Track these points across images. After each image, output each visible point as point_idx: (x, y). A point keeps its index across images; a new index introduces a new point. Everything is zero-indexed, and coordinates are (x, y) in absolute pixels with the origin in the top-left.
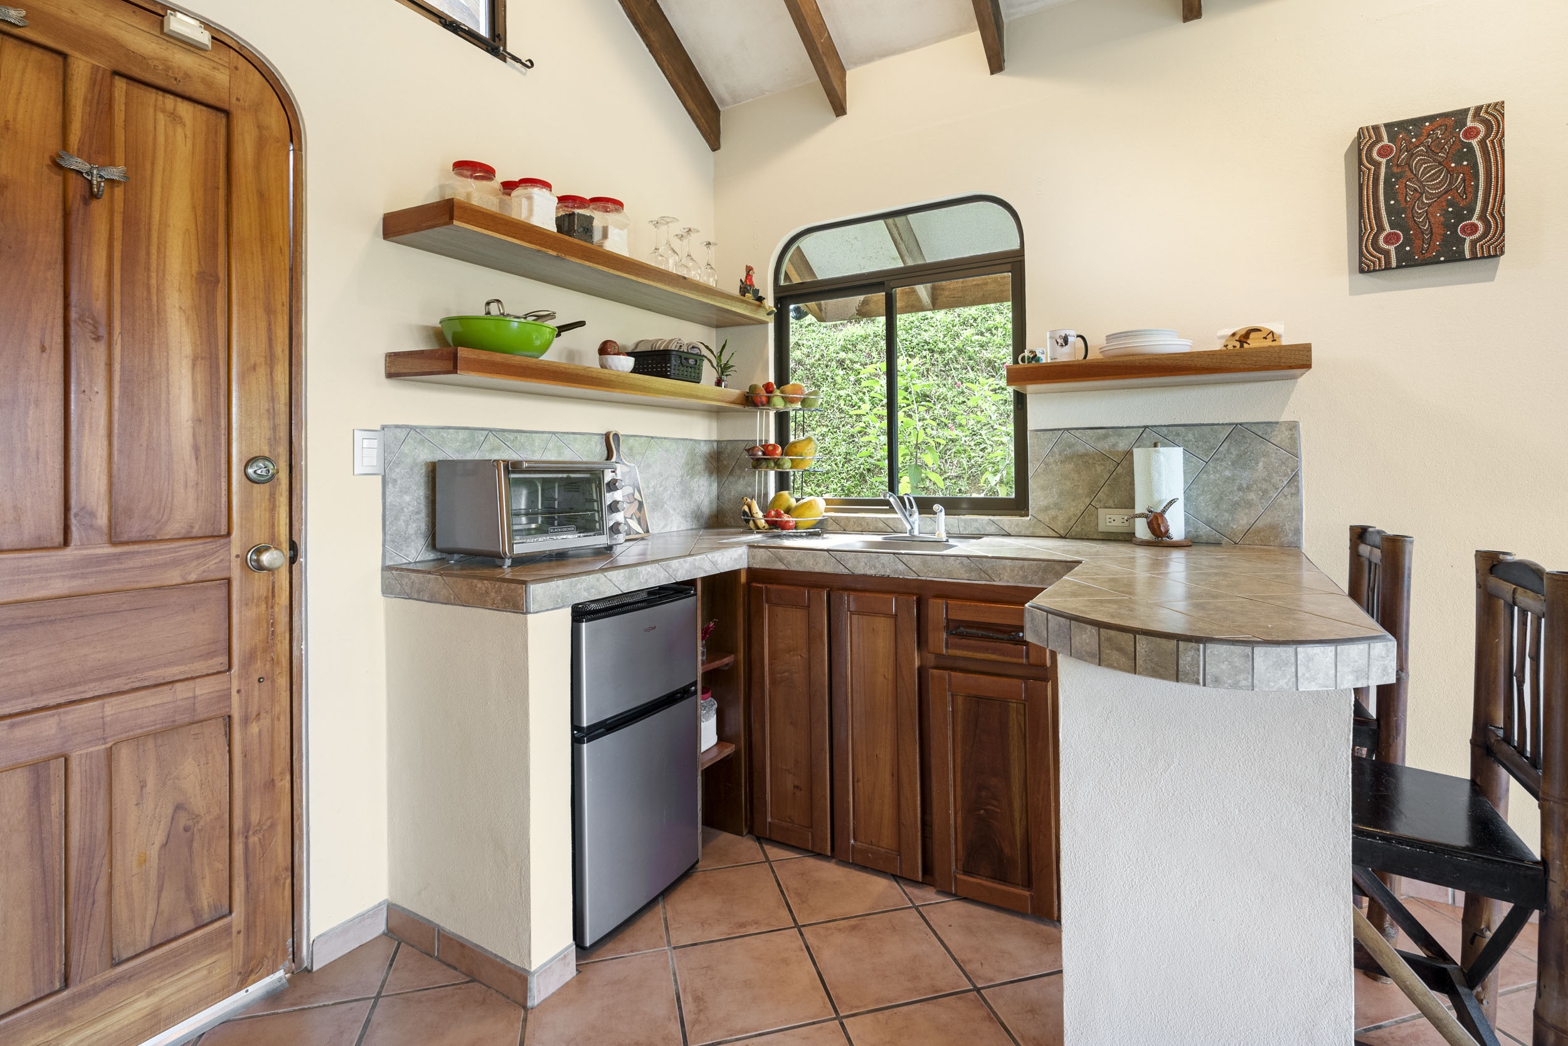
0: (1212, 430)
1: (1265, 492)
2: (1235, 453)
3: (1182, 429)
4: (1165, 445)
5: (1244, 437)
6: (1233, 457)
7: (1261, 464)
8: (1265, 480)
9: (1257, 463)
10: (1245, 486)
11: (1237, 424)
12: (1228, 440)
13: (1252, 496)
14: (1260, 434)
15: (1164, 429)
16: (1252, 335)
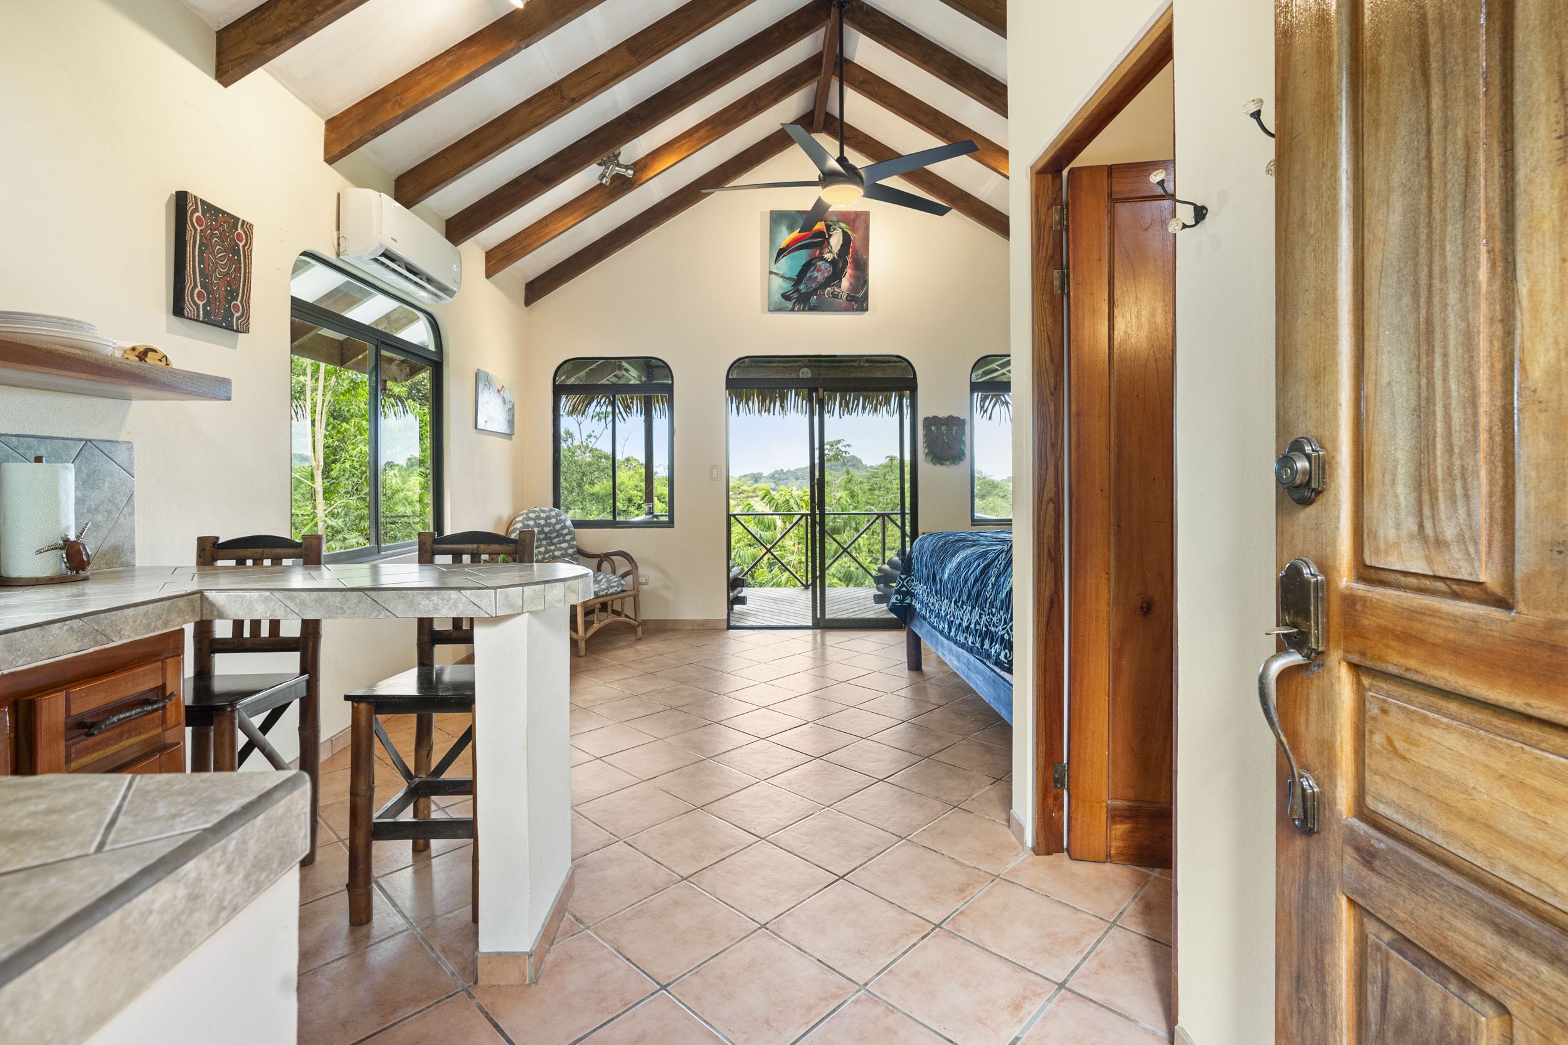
0: (64, 445)
1: (109, 512)
2: (85, 471)
3: (34, 441)
4: (16, 460)
5: (93, 454)
6: (84, 476)
7: (106, 484)
8: (109, 500)
9: (104, 483)
10: (93, 507)
11: (86, 441)
12: (80, 458)
13: (99, 518)
14: (106, 452)
15: (14, 439)
16: (150, 354)
